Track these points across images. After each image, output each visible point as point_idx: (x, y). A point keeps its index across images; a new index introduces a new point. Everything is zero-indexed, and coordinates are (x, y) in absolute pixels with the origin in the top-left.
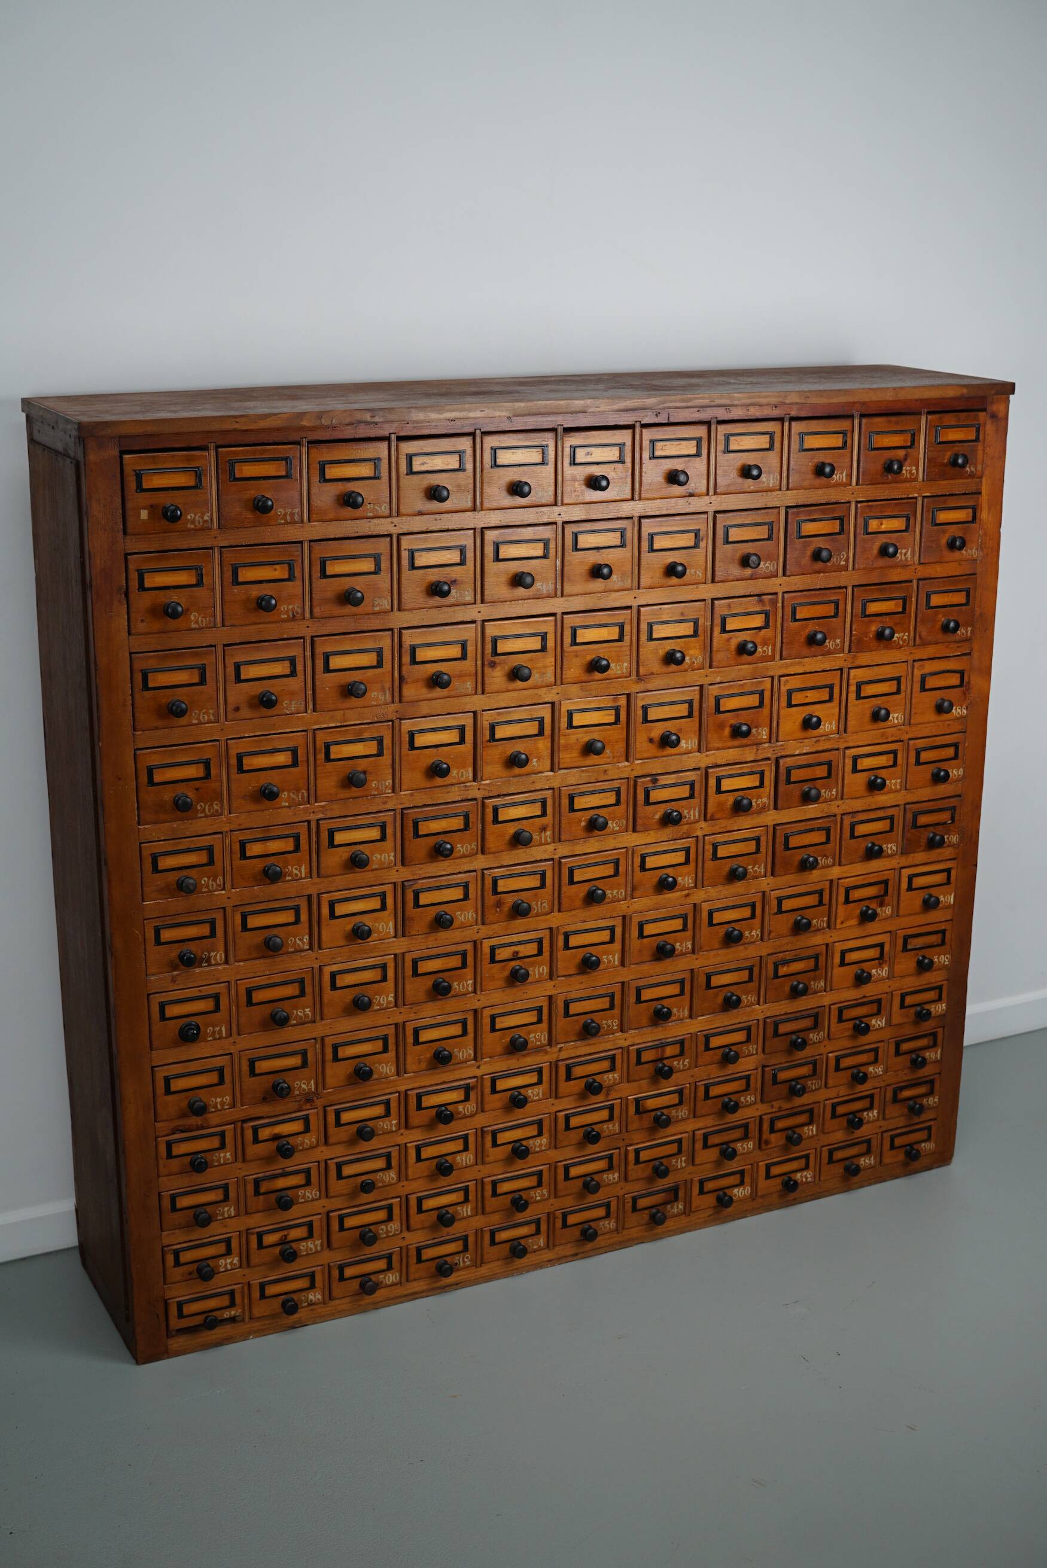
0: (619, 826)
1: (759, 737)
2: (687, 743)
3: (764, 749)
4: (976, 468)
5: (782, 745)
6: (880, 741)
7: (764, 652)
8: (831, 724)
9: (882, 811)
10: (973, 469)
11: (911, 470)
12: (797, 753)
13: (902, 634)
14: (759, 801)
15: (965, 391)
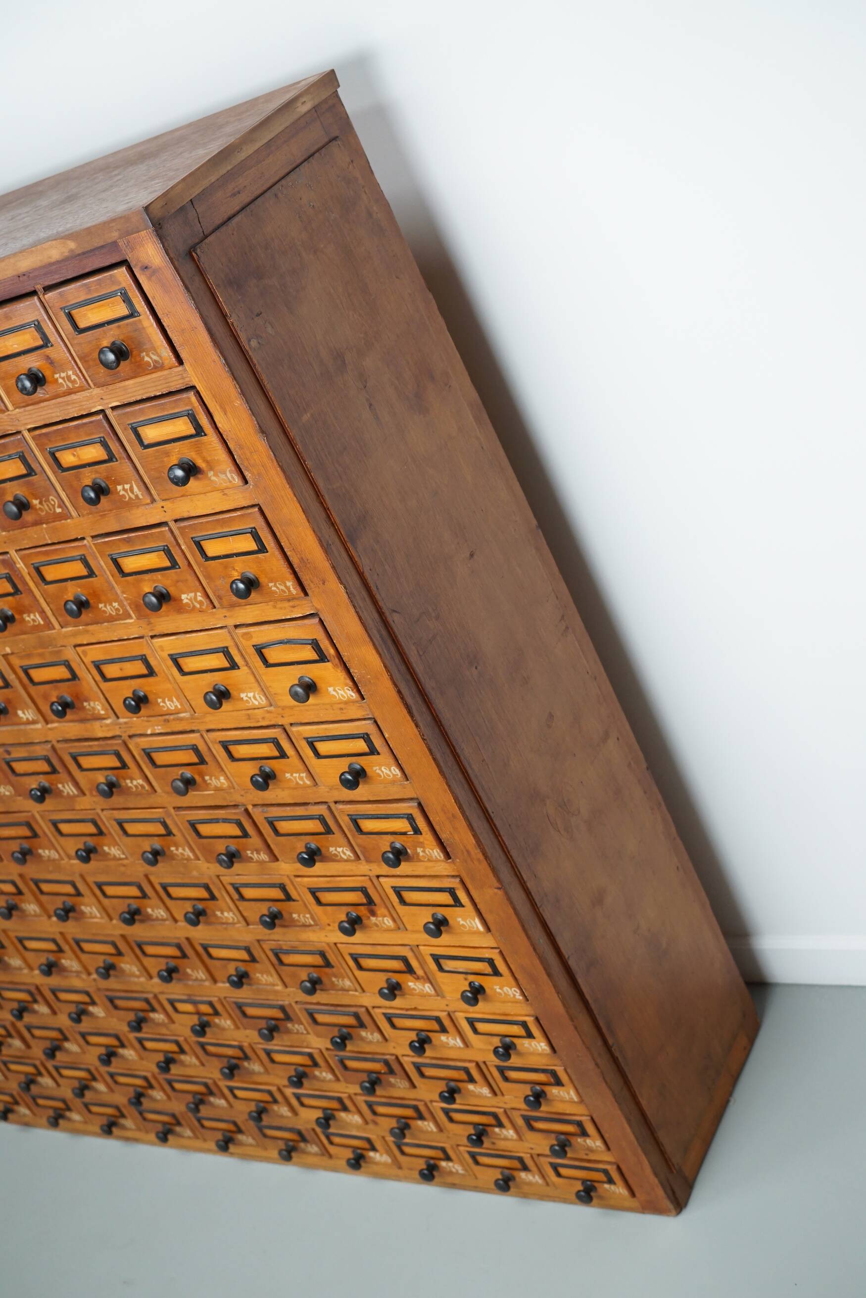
0: (8, 791)
1: (96, 712)
2: (24, 713)
3: (107, 725)
4: (159, 356)
5: (126, 723)
6: (252, 725)
7: (34, 620)
8: (172, 701)
9: (302, 808)
10: (155, 357)
11: (69, 378)
12: (149, 732)
13: (192, 595)
14: (135, 782)
15: (72, 245)
